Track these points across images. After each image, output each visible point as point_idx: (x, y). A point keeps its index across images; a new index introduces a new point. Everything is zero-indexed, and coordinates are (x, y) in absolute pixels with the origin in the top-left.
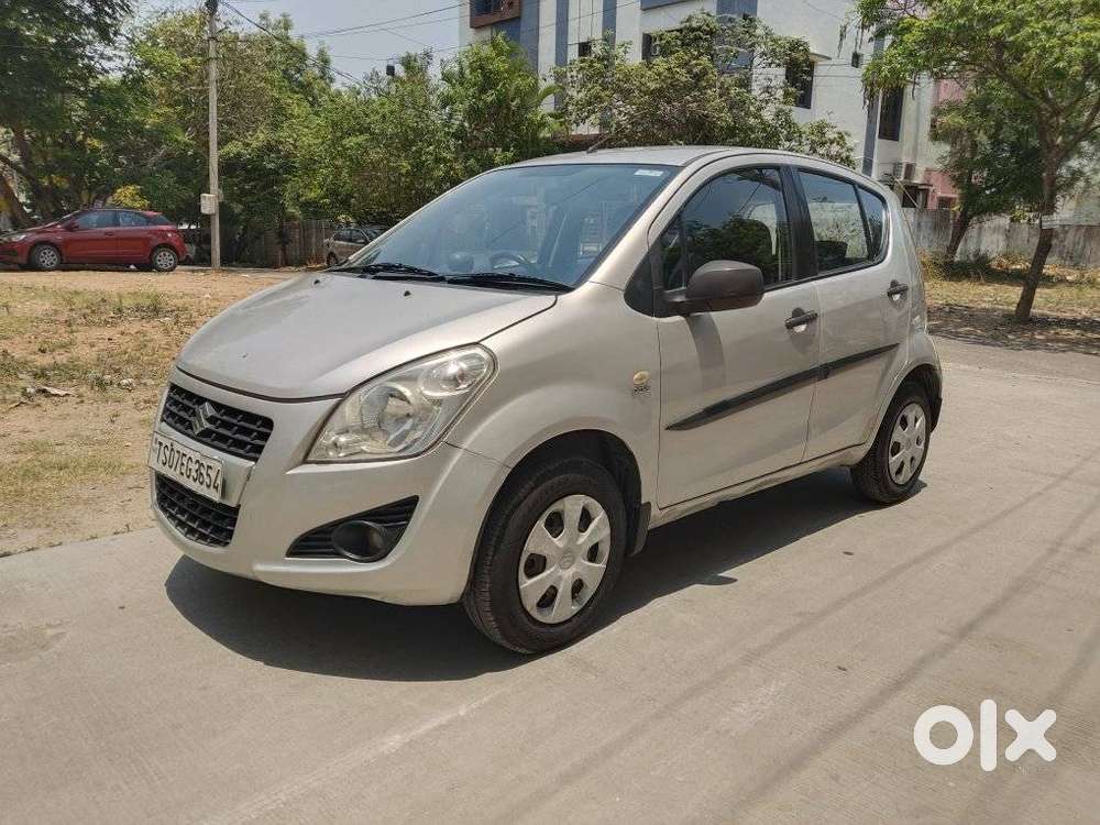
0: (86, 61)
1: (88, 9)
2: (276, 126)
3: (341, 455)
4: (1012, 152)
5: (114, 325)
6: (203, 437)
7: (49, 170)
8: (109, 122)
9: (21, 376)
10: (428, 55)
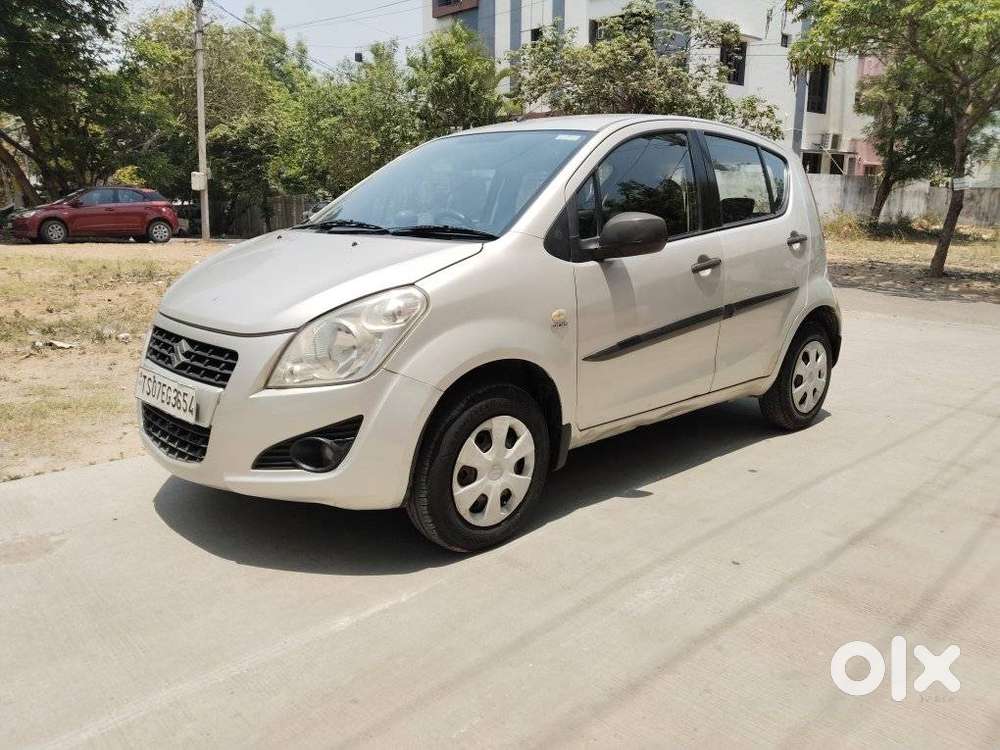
0: (87, 55)
1: (87, 8)
2: (259, 110)
3: (296, 381)
4: (930, 122)
5: (114, 288)
6: (181, 369)
7: (55, 153)
8: (109, 109)
9: (31, 332)
10: (394, 43)
